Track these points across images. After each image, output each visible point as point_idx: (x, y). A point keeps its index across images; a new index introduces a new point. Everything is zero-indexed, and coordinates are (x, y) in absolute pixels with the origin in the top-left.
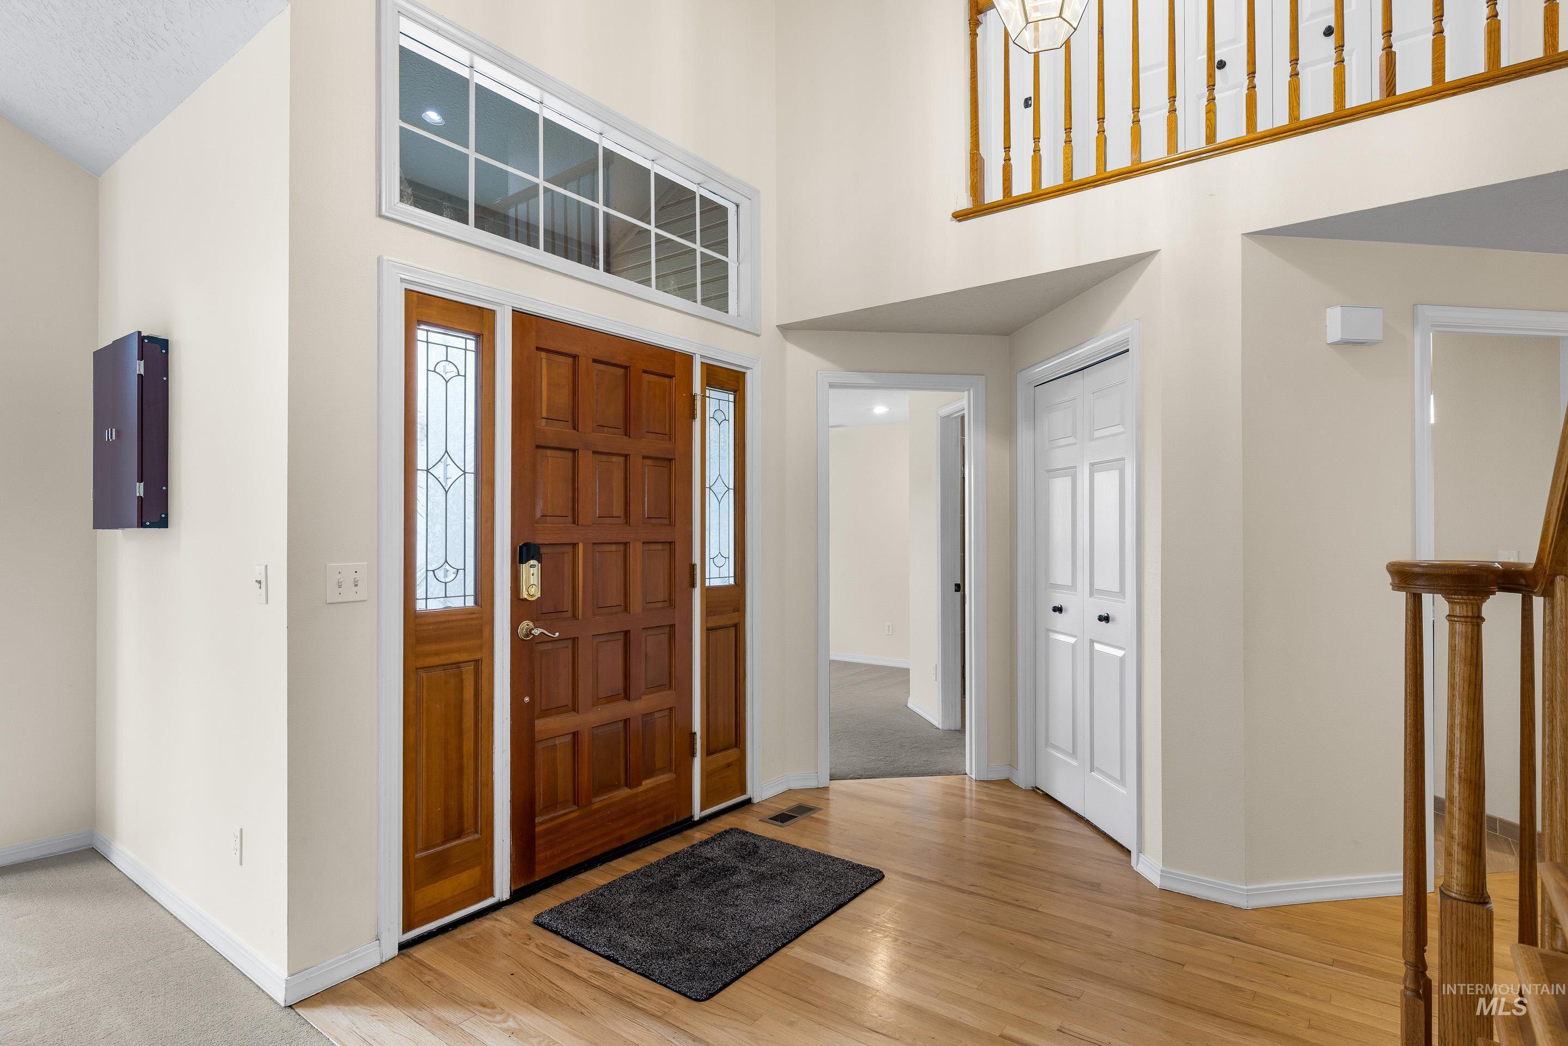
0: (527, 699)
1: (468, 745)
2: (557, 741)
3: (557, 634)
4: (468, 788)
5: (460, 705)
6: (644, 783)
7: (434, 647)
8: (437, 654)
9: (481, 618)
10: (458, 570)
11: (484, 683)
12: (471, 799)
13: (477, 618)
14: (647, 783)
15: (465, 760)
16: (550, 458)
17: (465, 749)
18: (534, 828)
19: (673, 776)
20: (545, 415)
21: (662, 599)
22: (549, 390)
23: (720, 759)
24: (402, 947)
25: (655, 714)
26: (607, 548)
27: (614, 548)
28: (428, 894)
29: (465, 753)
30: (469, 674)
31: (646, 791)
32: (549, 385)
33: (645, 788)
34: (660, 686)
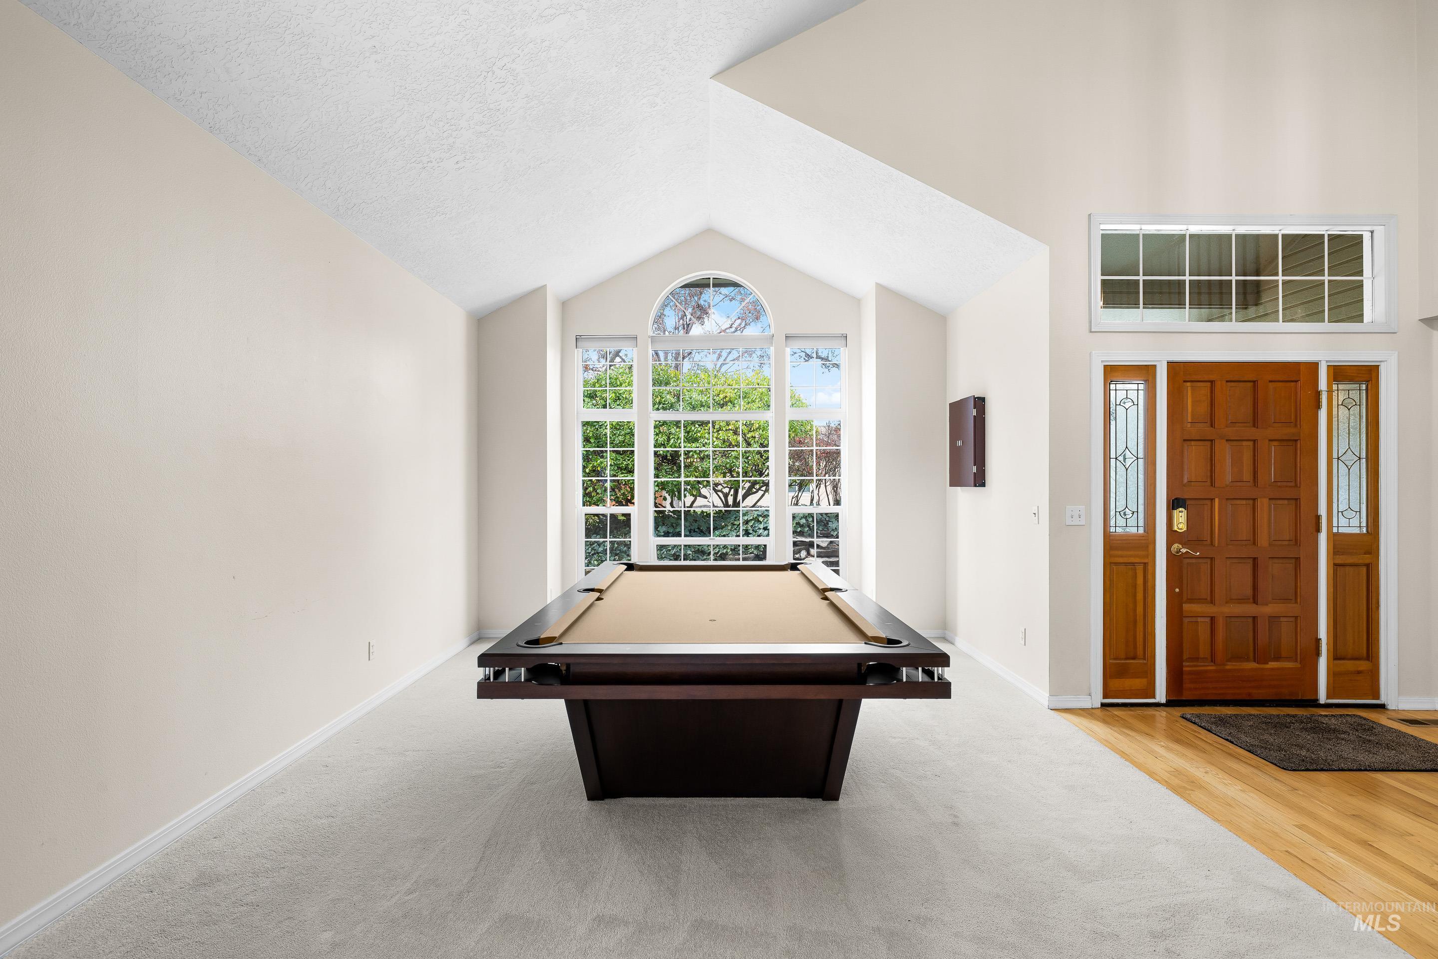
0: (1177, 590)
1: (1140, 609)
2: (1199, 619)
3: (1198, 553)
4: (1140, 633)
5: (1135, 586)
6: (1270, 663)
7: (1119, 553)
8: (1122, 556)
9: (1148, 540)
10: (1134, 512)
11: (1150, 577)
12: (1141, 640)
13: (1145, 540)
14: (1272, 665)
15: (1138, 617)
16: (1194, 447)
17: (1137, 611)
18: (1182, 666)
19: (1298, 665)
20: (1190, 420)
21: (1288, 539)
22: (1193, 406)
23: (1349, 665)
24: (1103, 705)
25: (1281, 618)
26: (1238, 502)
27: (1244, 502)
28: (1116, 684)
29: (1138, 613)
30: (1140, 570)
31: (1272, 669)
32: (1193, 402)
33: (1271, 667)
34: (1285, 600)
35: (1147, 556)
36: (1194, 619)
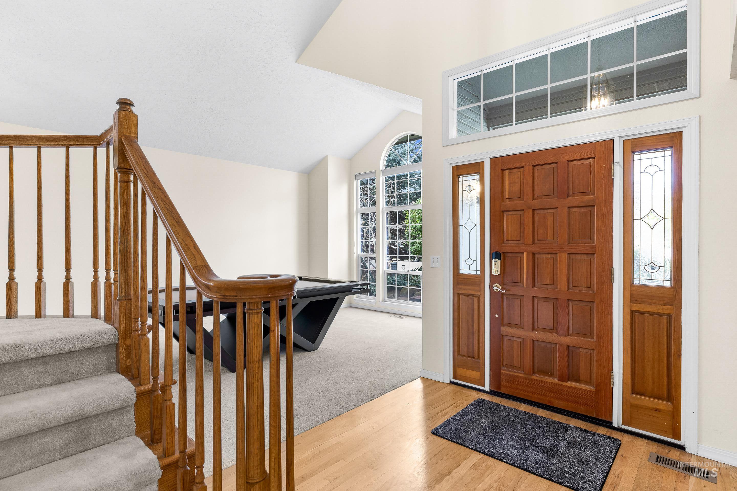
0: (497, 316)
1: (476, 326)
3: (505, 291)
4: (476, 342)
5: (473, 310)
6: (569, 382)
7: (463, 287)
8: (465, 289)
9: (480, 279)
10: (474, 261)
11: (481, 304)
12: (477, 346)
13: (478, 279)
14: (571, 384)
15: (475, 331)
16: (510, 216)
17: (475, 327)
18: (500, 370)
19: (593, 389)
20: (507, 197)
21: (586, 286)
22: (509, 186)
23: (647, 401)
24: (452, 383)
25: (581, 349)
26: (544, 255)
27: (549, 256)
28: (461, 371)
29: (475, 328)
30: (476, 299)
31: (569, 387)
32: (510, 184)
33: (569, 385)
34: (583, 335)
35: (480, 291)
36: (511, 338)
